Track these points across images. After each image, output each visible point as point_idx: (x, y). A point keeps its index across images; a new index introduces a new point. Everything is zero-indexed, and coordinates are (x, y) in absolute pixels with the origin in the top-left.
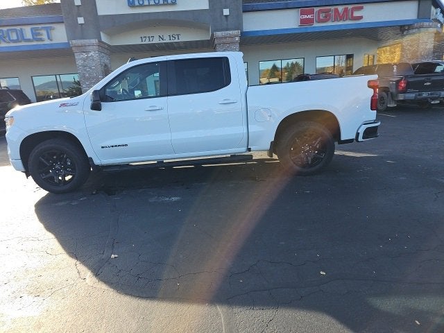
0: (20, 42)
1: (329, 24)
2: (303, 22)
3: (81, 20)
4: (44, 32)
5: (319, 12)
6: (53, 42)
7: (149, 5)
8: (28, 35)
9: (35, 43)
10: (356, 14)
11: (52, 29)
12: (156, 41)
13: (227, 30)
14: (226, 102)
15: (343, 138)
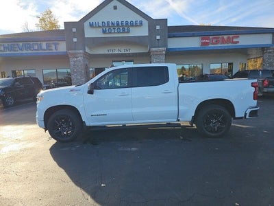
0: (39, 50)
1: (219, 45)
2: (203, 44)
3: (75, 40)
4: (53, 46)
5: (213, 38)
6: (58, 51)
7: (114, 33)
8: (44, 47)
9: (47, 51)
10: (235, 40)
11: (58, 44)
12: (117, 52)
13: (158, 47)
14: (166, 92)
15: (237, 116)
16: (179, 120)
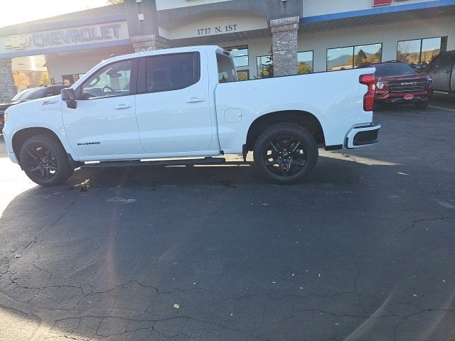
0: (92, 40)
2: (377, 2)
3: (141, 17)
4: (112, 30)
6: (120, 39)
8: (99, 34)
9: (104, 41)
11: (118, 26)
12: (213, 32)
13: (285, 16)
14: (192, 100)
15: (327, 144)
16: (222, 153)
